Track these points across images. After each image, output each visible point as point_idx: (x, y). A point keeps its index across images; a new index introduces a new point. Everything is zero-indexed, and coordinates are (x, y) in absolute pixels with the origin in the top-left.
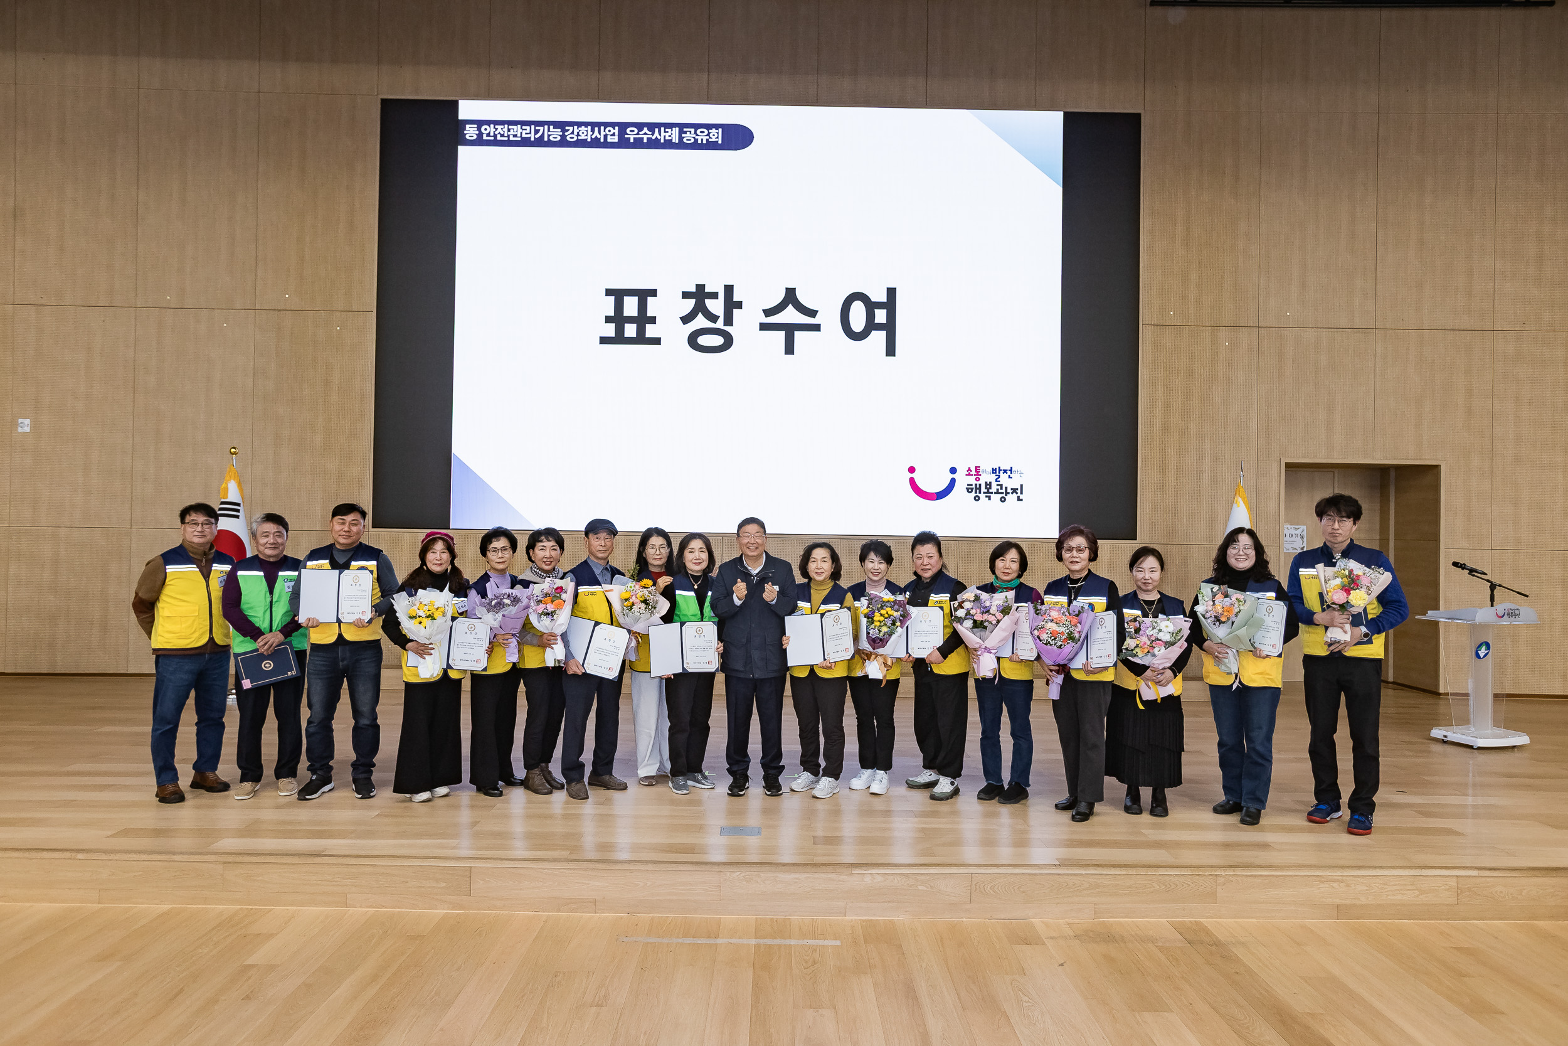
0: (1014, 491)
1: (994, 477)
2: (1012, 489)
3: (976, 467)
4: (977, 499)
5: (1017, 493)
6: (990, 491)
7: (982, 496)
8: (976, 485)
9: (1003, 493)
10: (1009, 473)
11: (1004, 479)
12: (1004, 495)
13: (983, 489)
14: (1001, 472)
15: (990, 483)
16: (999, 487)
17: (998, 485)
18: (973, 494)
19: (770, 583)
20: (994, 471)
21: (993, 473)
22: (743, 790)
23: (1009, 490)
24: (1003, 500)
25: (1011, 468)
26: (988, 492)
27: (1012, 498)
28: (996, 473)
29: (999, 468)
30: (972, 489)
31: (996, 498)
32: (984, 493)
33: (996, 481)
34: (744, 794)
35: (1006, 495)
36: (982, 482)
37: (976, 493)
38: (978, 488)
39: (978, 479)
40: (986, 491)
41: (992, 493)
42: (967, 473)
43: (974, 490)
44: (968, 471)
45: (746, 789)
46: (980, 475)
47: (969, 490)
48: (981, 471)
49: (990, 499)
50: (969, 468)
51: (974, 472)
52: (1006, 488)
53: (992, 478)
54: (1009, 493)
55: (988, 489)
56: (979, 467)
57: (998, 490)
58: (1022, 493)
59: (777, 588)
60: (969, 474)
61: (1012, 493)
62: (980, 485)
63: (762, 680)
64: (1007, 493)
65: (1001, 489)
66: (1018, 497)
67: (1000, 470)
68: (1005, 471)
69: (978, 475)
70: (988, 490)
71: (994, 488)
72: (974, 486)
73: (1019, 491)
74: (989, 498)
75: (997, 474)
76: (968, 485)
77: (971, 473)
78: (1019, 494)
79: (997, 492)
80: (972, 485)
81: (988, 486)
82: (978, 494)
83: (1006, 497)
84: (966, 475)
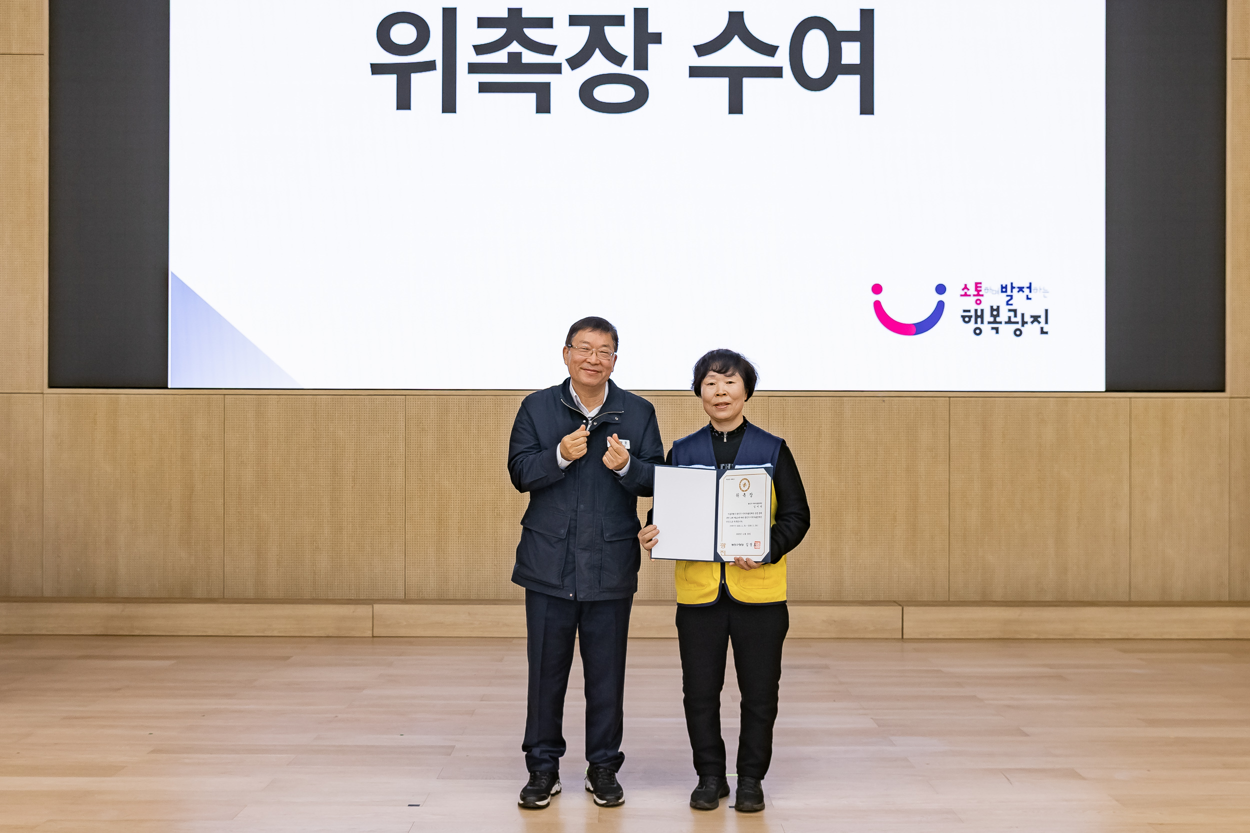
0: (1036, 319)
1: (1004, 298)
2: (1032, 317)
3: (976, 284)
4: (978, 332)
5: (1039, 322)
6: (998, 319)
7: (986, 328)
8: (976, 311)
9: (1017, 323)
10: (1027, 291)
11: (1019, 300)
12: (1019, 326)
13: (987, 317)
14: (1015, 290)
15: (998, 307)
16: (1012, 314)
17: (1010, 310)
18: (972, 325)
19: (615, 435)
20: (1004, 289)
21: (1002, 292)
22: (544, 798)
23: (1028, 319)
24: (1018, 333)
25: (1030, 284)
26: (995, 322)
27: (1032, 330)
28: (1006, 292)
29: (1012, 284)
30: (970, 317)
31: (1007, 330)
32: (989, 323)
33: (1008, 304)
34: (548, 804)
35: (1023, 326)
36: (986, 306)
37: (976, 322)
38: (980, 316)
39: (978, 302)
40: (992, 319)
41: (1000, 323)
42: (963, 293)
43: (973, 319)
44: (963, 289)
45: (553, 795)
46: (982, 295)
47: (966, 319)
48: (983, 289)
49: (997, 332)
50: (966, 285)
51: (972, 291)
52: (1023, 315)
53: (1000, 300)
54: (1027, 323)
55: (995, 317)
56: (981, 283)
57: (1010, 318)
58: (1046, 322)
59: (626, 444)
60: (966, 295)
61: (1032, 322)
62: (982, 311)
63: (593, 604)
64: (1024, 323)
65: (1015, 316)
66: (1042, 328)
67: (1013, 288)
68: (1021, 289)
69: (978, 295)
70: (995, 319)
71: (1004, 316)
72: (972, 313)
73: (1042, 320)
74: (997, 330)
75: (1009, 293)
76: (965, 311)
77: (968, 293)
78: (1043, 324)
79: (1009, 322)
80: (969, 311)
81: (995, 313)
82: (979, 325)
83: (1022, 329)
84: (961, 295)
